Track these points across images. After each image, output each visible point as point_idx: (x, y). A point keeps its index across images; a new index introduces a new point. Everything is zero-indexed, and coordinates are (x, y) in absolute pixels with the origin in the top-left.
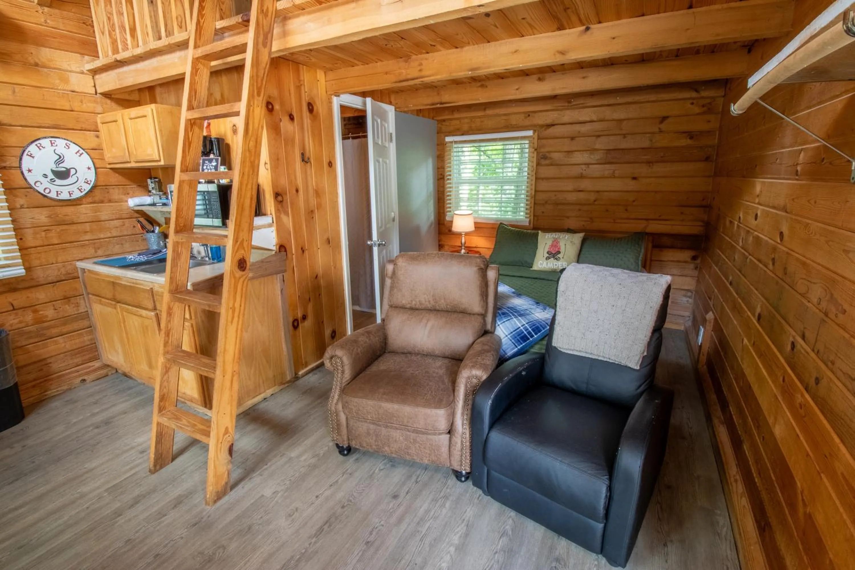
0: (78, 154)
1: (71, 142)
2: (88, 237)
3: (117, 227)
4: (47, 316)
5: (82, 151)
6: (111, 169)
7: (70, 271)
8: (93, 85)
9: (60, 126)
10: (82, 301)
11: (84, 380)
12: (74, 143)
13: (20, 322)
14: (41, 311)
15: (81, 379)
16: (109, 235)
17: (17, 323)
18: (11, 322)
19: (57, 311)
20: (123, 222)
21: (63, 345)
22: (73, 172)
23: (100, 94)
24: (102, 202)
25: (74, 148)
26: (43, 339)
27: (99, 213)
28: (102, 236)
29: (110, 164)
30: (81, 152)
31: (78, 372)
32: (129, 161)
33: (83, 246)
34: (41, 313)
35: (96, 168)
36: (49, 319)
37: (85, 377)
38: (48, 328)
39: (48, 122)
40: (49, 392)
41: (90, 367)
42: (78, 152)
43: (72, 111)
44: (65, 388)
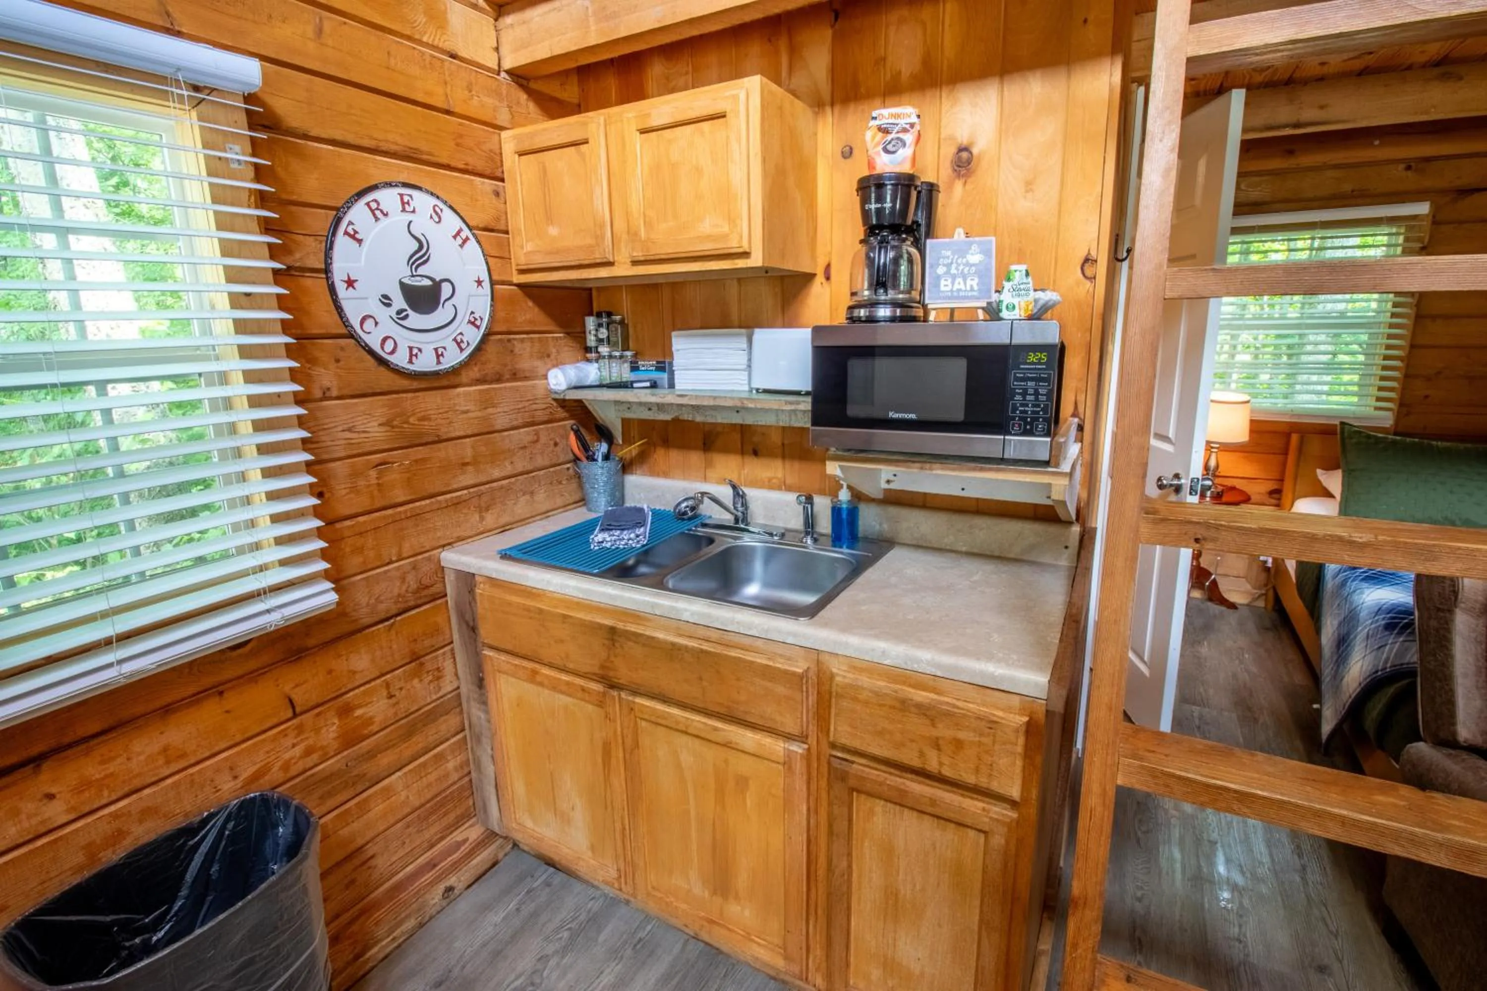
0: (459, 241)
1: (445, 203)
2: (468, 478)
3: (525, 447)
4: (370, 721)
5: (466, 232)
6: (519, 285)
7: (426, 581)
8: (495, 45)
9: (422, 152)
10: (448, 665)
11: (450, 889)
12: (451, 207)
13: (308, 752)
14: (360, 706)
15: (441, 887)
16: (509, 470)
17: (301, 757)
18: (287, 756)
19: (394, 700)
20: (537, 433)
21: (404, 794)
22: (446, 290)
23: (507, 72)
24: (499, 379)
25: (451, 221)
26: (360, 788)
27: (490, 410)
28: (497, 473)
29: (522, 272)
30: (463, 235)
31: (435, 866)
32: (611, 260)
33: (457, 504)
34: (358, 712)
35: (493, 283)
36: (375, 728)
37: (452, 881)
38: (371, 755)
39: (396, 139)
40: (375, 950)
41: (459, 845)
42: (458, 233)
43: (448, 112)
44: (410, 924)
